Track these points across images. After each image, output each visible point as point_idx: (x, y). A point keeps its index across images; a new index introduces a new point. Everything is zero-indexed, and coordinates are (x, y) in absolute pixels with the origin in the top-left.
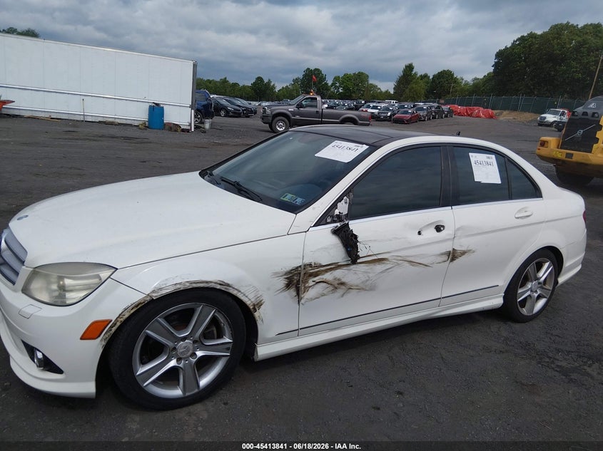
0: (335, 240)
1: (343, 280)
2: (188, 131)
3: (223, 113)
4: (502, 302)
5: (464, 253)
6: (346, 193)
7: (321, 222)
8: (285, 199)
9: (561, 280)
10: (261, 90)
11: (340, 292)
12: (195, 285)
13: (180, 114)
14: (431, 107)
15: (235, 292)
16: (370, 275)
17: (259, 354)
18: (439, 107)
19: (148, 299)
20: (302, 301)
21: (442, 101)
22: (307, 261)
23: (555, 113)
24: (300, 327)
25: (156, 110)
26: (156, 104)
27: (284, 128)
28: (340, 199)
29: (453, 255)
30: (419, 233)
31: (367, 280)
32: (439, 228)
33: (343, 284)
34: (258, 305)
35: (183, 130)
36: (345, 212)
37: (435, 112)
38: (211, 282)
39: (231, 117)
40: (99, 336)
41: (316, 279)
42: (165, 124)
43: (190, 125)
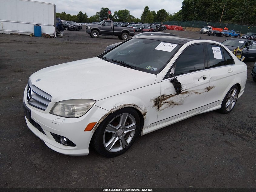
0: (171, 85)
1: (173, 101)
2: (53, 37)
3: (66, 28)
4: (221, 106)
5: (212, 88)
6: (173, 65)
7: (165, 78)
8: (148, 68)
9: (239, 97)
10: (81, 17)
11: (172, 106)
12: (126, 106)
13: (49, 29)
14: (158, 26)
15: (138, 108)
16: (182, 98)
17: (144, 132)
18: (161, 26)
19: (110, 113)
20: (159, 111)
21: (162, 23)
22: (162, 94)
23: (207, 28)
24: (158, 121)
25: (38, 28)
26: (37, 25)
27: (97, 35)
28: (171, 68)
29: (209, 89)
30: (198, 81)
31: (181, 101)
32: (204, 78)
33: (173, 103)
34: (145, 113)
35: (51, 37)
36: (173, 73)
37: (159, 28)
38: (131, 105)
39: (70, 30)
40: (92, 129)
41: (164, 101)
42: (42, 34)
43: (54, 34)
